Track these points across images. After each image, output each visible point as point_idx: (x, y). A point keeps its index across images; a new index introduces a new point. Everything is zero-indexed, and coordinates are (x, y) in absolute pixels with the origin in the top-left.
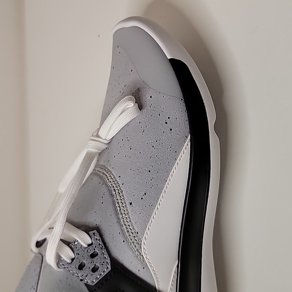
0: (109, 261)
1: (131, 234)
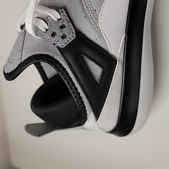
0: (74, 32)
1: (90, 12)
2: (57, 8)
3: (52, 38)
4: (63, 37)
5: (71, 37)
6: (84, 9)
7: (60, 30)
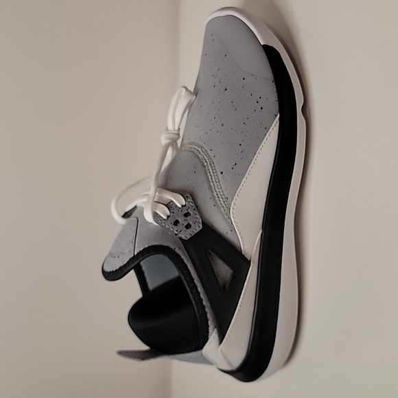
0: (200, 221)
1: (221, 199)
2: (183, 193)
3: (174, 227)
4: (188, 226)
5: (197, 228)
6: (214, 196)
7: (184, 218)
